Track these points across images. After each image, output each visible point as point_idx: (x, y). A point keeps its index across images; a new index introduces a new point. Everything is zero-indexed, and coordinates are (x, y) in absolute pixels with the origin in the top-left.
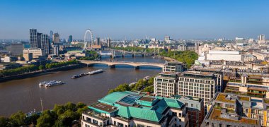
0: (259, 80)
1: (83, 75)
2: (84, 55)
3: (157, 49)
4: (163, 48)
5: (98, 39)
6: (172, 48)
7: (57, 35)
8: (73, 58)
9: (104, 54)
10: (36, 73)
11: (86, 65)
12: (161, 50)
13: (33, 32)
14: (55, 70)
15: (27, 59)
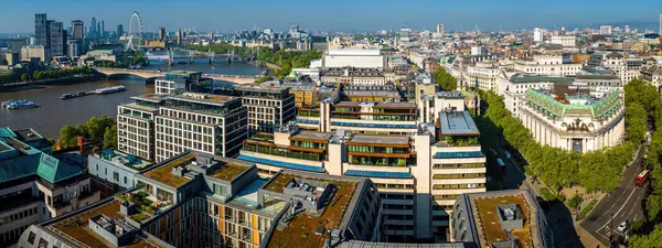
0: (355, 109)
1: (83, 95)
2: (113, 58)
3: (255, 48)
4: (271, 46)
5: (163, 31)
6: (288, 45)
7: (78, 24)
8: (89, 62)
9: (156, 57)
10: (15, 86)
11: (105, 76)
12: (264, 49)
13: (41, 18)
14: (48, 83)
15: (10, 63)
